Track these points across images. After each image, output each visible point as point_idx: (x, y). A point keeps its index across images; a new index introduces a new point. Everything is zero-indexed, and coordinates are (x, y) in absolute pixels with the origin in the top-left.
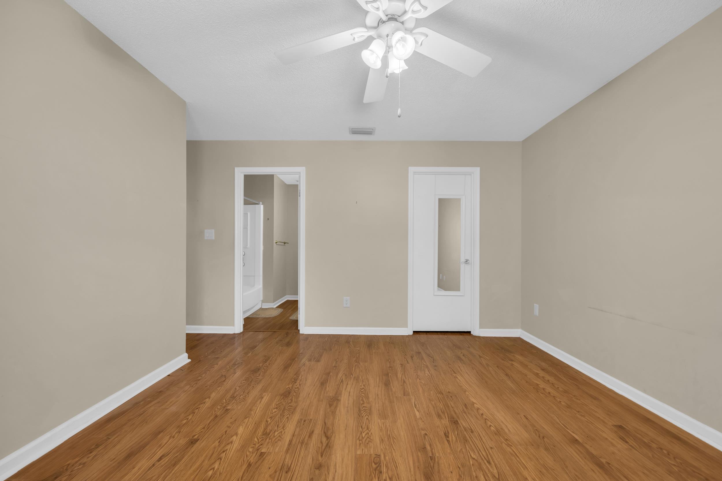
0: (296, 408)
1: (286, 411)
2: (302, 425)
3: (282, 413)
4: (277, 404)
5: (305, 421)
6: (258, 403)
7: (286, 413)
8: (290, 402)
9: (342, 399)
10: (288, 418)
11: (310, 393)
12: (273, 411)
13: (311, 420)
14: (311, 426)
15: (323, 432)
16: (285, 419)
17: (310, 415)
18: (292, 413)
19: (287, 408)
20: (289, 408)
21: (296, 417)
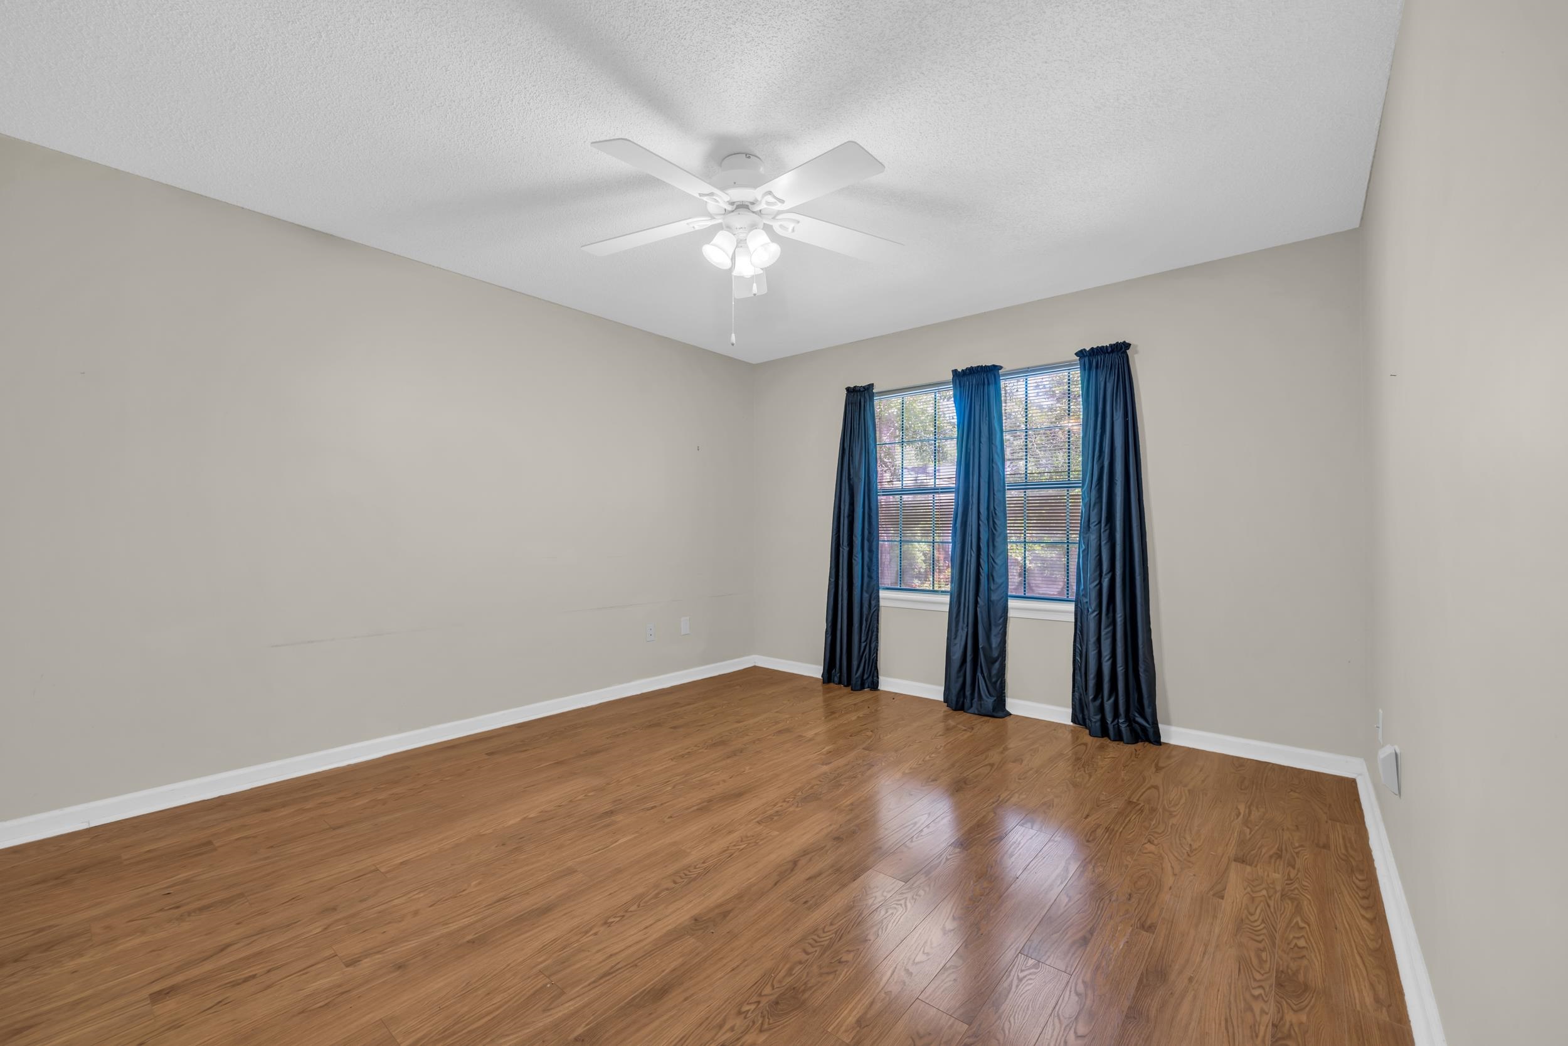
0: (800, 941)
1: (822, 943)
2: (816, 897)
3: (837, 941)
4: (831, 977)
5: (806, 902)
6: (879, 1005)
7: (828, 938)
8: (800, 966)
9: (687, 917)
10: (831, 924)
11: (729, 969)
12: (852, 954)
13: (792, 900)
14: (803, 890)
15: (794, 873)
16: (839, 924)
17: (785, 911)
18: (814, 932)
19: (818, 949)
20: (813, 947)
21: (816, 917)
